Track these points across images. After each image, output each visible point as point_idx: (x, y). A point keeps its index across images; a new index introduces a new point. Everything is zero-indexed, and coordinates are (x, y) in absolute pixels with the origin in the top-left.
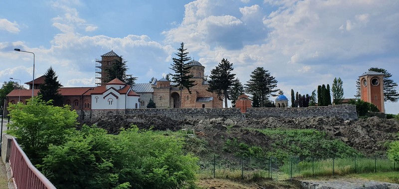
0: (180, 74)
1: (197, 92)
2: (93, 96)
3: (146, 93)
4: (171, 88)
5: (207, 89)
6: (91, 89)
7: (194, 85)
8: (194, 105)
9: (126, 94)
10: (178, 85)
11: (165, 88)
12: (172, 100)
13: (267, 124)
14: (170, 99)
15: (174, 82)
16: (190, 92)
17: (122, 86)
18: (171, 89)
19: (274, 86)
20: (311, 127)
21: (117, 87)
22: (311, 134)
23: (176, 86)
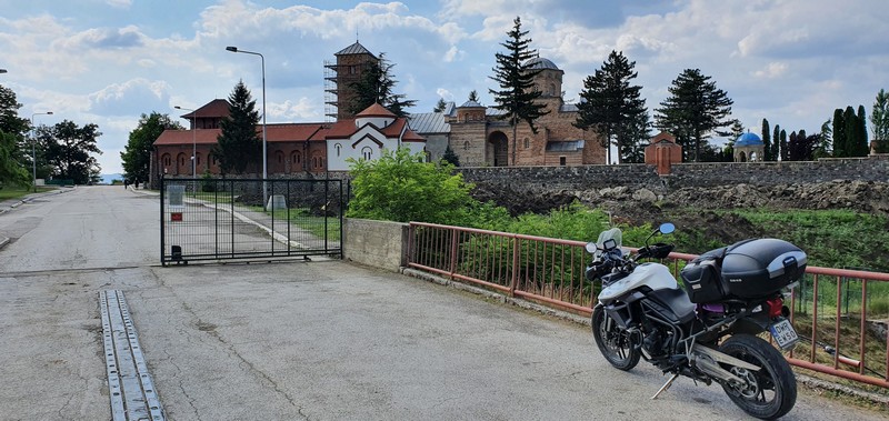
0: (512, 89)
1: (548, 130)
2: (331, 143)
3: (435, 134)
4: (489, 121)
5: (575, 122)
6: (322, 126)
7: (543, 114)
8: (541, 158)
9: (398, 137)
10: (508, 115)
11: (475, 122)
12: (491, 149)
13: (733, 199)
14: (487, 146)
15: (499, 108)
16: (534, 130)
17: (390, 121)
18: (488, 125)
19: (724, 112)
20: (840, 205)
21: (380, 123)
22: (850, 220)
23: (503, 117)
